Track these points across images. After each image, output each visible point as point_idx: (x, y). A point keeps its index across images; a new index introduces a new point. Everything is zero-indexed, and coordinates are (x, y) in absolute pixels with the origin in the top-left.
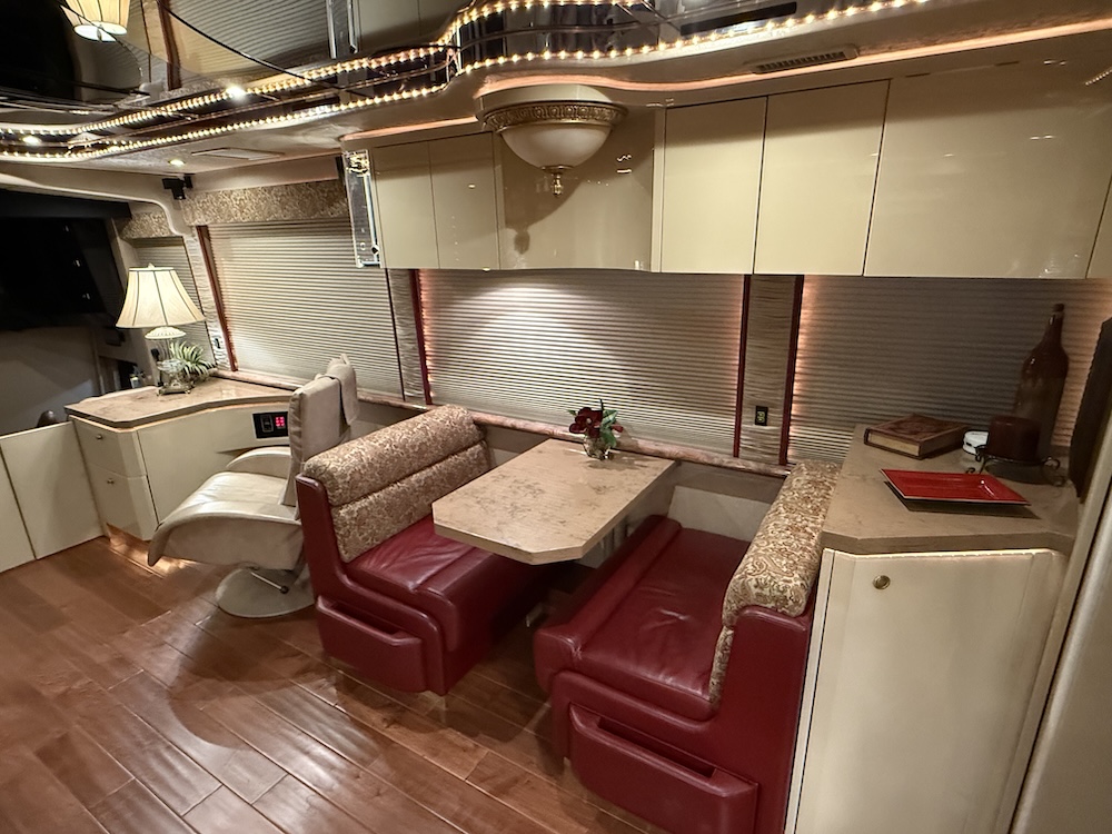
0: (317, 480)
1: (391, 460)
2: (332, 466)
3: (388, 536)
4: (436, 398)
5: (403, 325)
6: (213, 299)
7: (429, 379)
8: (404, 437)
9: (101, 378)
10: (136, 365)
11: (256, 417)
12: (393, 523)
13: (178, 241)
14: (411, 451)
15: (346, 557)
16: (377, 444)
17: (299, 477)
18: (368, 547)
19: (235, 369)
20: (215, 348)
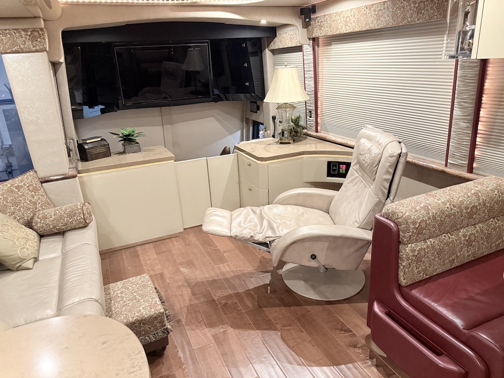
0: (394, 222)
1: (449, 216)
2: (407, 214)
3: (434, 274)
4: (478, 169)
5: (462, 108)
6: (313, 86)
7: (476, 153)
8: (461, 199)
9: (245, 130)
10: (263, 124)
11: (329, 163)
12: (440, 264)
13: (298, 49)
14: (464, 211)
15: (403, 281)
16: (440, 202)
17: (378, 216)
18: (420, 279)
19: (317, 131)
20: (308, 117)
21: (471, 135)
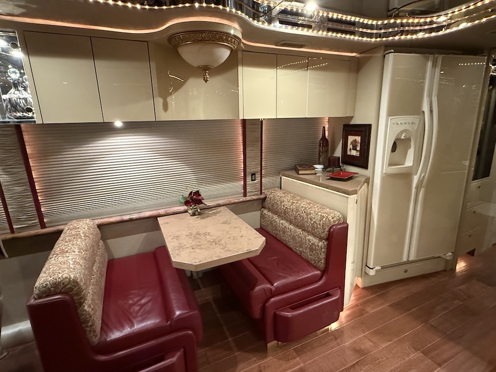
0: (60, 293)
2: (72, 276)
4: (48, 222)
7: (42, 210)
15: (96, 341)
18: (100, 327)
21: (32, 196)
